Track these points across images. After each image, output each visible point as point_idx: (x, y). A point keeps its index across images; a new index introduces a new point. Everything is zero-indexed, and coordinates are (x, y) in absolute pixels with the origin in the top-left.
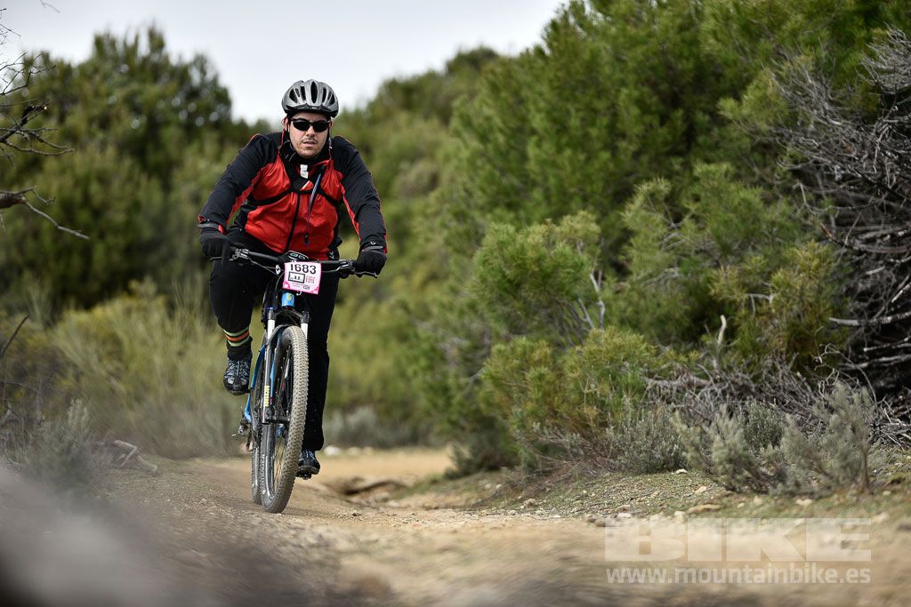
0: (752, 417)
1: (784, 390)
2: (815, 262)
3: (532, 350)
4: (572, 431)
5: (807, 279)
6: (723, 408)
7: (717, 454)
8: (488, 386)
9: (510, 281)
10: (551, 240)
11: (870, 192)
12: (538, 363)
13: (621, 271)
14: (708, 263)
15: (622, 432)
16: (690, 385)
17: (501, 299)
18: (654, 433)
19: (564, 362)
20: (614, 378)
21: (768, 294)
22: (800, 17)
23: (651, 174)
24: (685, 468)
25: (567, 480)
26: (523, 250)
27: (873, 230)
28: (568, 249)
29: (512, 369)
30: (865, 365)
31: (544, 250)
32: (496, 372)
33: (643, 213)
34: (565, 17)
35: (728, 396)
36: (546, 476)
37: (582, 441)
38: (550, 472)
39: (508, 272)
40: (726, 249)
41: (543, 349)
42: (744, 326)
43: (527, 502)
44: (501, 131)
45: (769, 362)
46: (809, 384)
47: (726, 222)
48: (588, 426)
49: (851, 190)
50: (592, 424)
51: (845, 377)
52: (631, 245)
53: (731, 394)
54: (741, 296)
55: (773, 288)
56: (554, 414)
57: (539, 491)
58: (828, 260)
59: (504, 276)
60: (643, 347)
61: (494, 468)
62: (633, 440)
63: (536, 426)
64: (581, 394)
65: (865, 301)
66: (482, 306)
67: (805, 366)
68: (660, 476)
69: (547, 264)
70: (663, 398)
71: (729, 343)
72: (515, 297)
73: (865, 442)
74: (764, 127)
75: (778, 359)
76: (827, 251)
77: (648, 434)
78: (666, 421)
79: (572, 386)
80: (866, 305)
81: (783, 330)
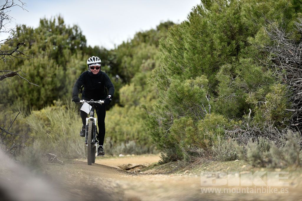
0: (260, 142)
1: (271, 133)
2: (280, 91)
3: (187, 121)
4: (200, 148)
5: (277, 96)
6: (251, 139)
7: (249, 154)
8: (172, 133)
9: (179, 98)
10: (193, 85)
11: (298, 67)
12: (189, 125)
13: (216, 94)
14: (245, 91)
15: (217, 148)
16: (239, 132)
17: (176, 104)
18: (228, 148)
19: (198, 125)
20: (214, 130)
21: (265, 101)
22: (273, 9)
23: (225, 62)
24: (238, 159)
25: (199, 164)
26: (183, 88)
27: (300, 80)
28: (198, 87)
29: (180, 127)
30: (298, 124)
31: (190, 88)
32: (175, 129)
33: (223, 75)
34: (195, 11)
35: (252, 135)
36: (192, 163)
37: (204, 151)
38: (194, 161)
39: (178, 95)
40: (251, 87)
41: (190, 121)
42: (257, 112)
43: (186, 171)
44: (175, 49)
45: (266, 124)
46: (279, 131)
47: (250, 78)
48: (206, 146)
49: (292, 67)
50: (207, 145)
51: (291, 129)
52: (218, 86)
53: (253, 135)
54: (256, 102)
55: (267, 99)
56: (194, 142)
57: (190, 168)
58: (285, 90)
59: (177, 97)
60: (224, 119)
61: (175, 160)
62: (221, 150)
63: (189, 146)
64: (203, 135)
65: (297, 103)
66: (170, 107)
67: (277, 125)
68: (230, 162)
69: (191, 92)
70: (231, 136)
71: (252, 118)
72: (181, 104)
73: (298, 150)
74: (263, 46)
75: (269, 123)
76: (284, 87)
77: (226, 148)
78: (231, 144)
79: (200, 133)
80: (297, 104)
81: (270, 113)
